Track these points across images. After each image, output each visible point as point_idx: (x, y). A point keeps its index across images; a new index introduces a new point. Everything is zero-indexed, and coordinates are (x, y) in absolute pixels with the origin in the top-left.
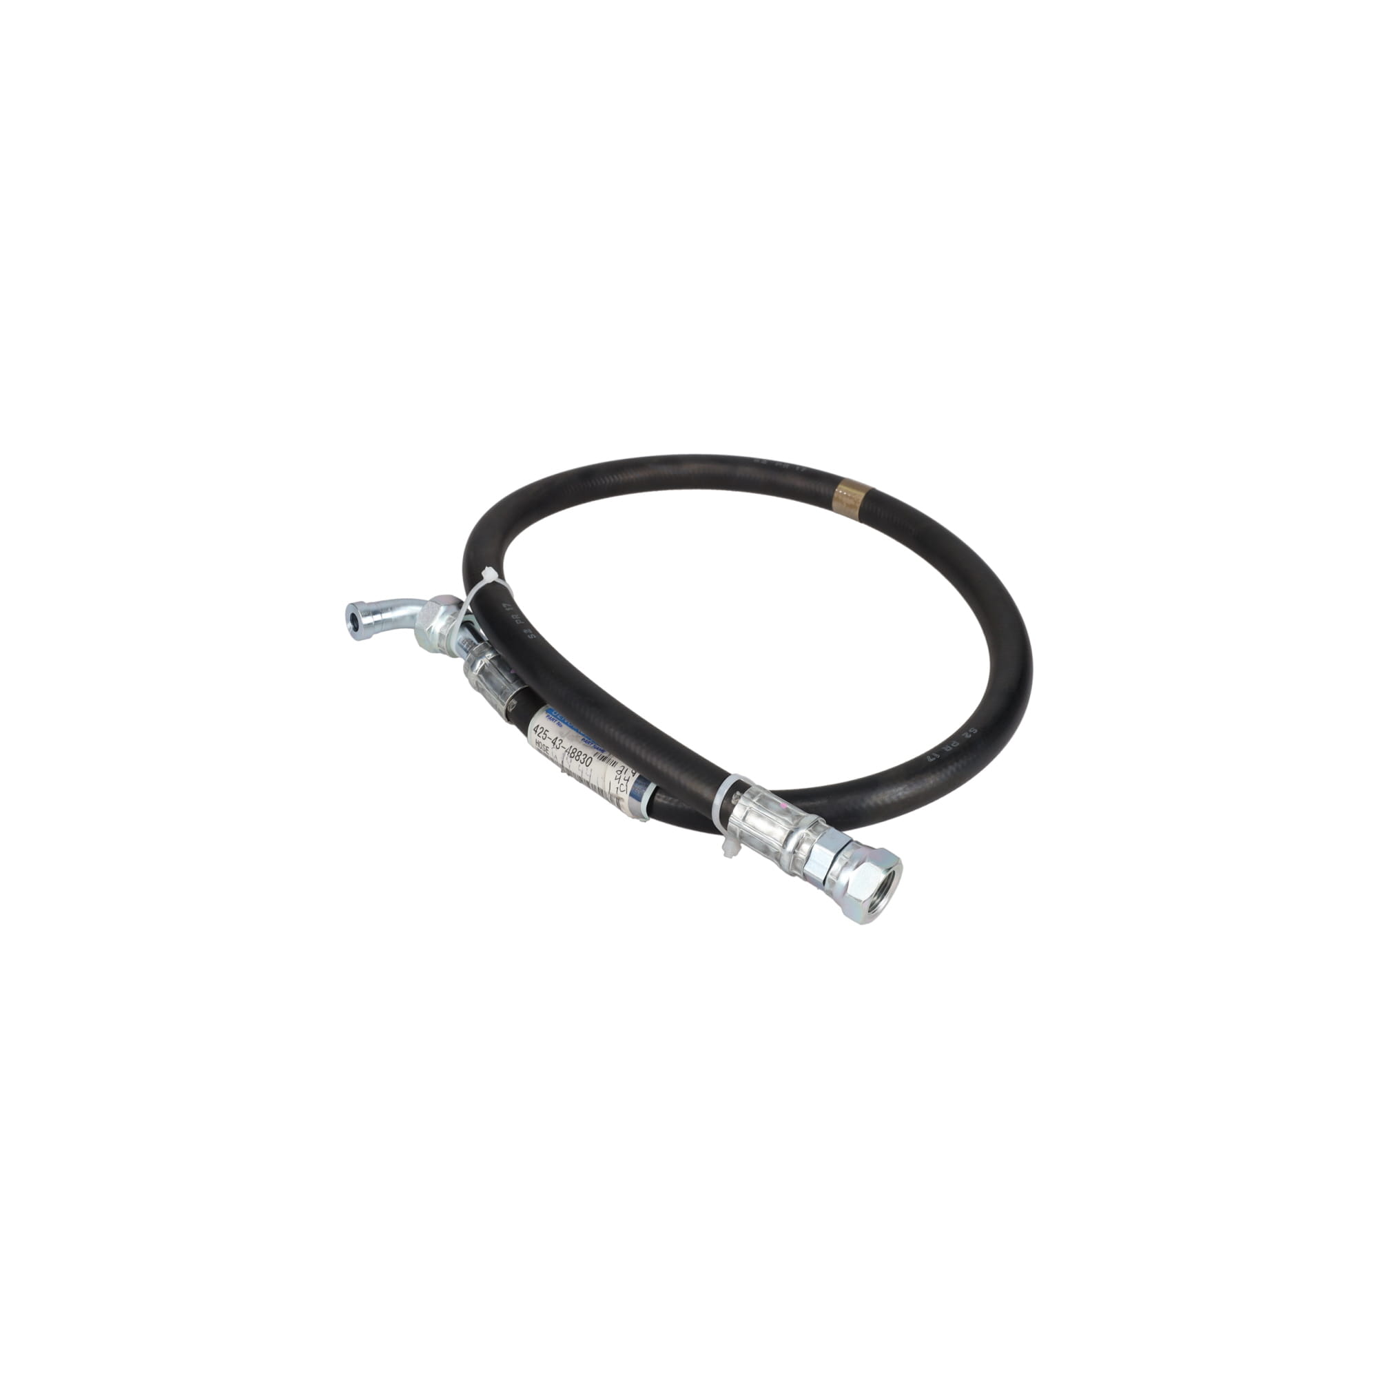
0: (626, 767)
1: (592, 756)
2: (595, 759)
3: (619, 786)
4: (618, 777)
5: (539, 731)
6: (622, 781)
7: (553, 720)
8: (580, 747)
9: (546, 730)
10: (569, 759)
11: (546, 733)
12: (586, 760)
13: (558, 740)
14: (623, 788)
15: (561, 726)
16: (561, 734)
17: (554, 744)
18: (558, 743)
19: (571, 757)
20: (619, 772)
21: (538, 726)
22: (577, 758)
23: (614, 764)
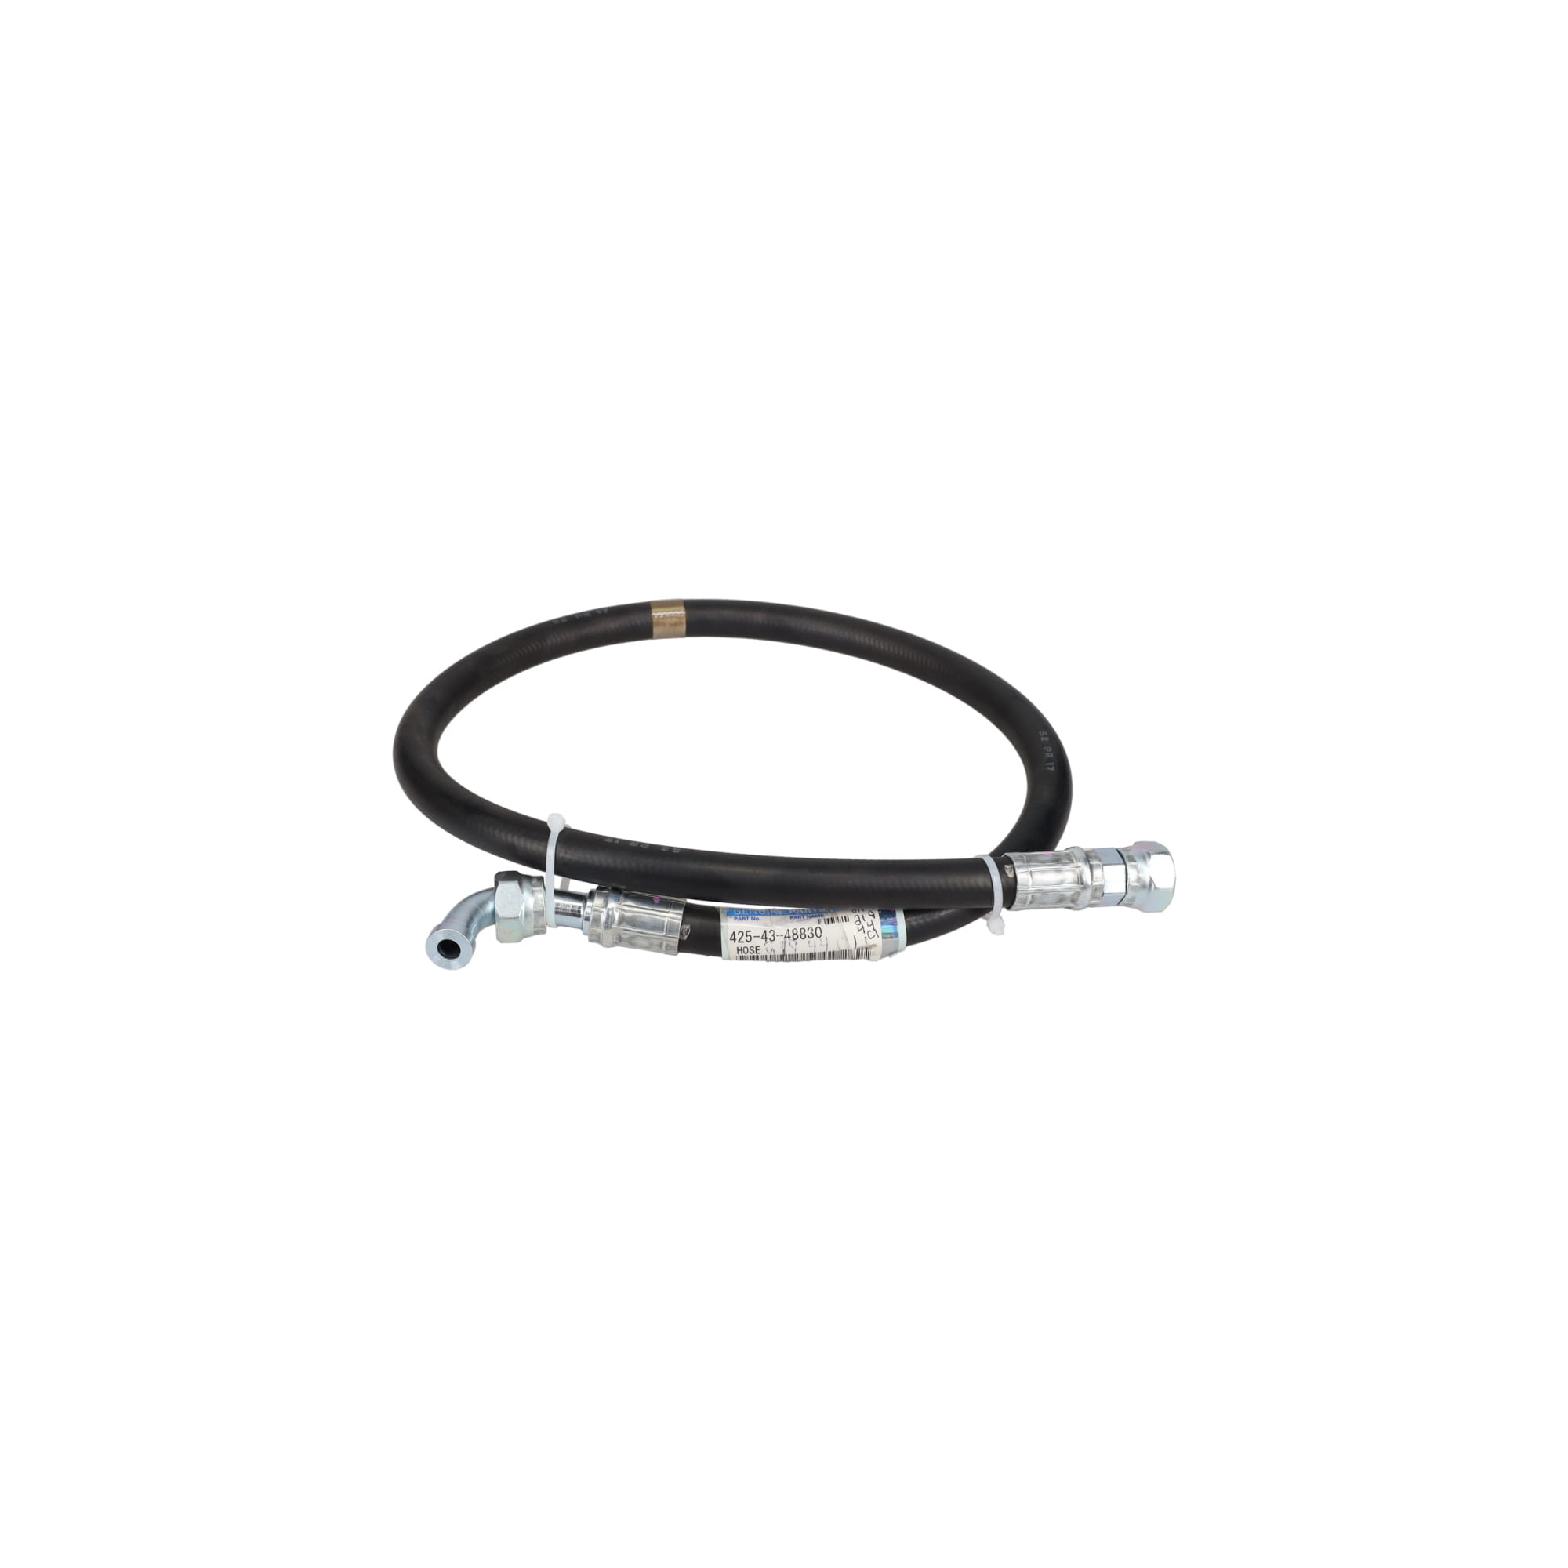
0: (860, 914)
1: (818, 925)
2: (823, 926)
3: (866, 934)
4: (860, 927)
5: (738, 937)
6: (867, 929)
7: (744, 918)
8: (796, 925)
9: (747, 932)
10: (793, 943)
11: (748, 933)
12: (814, 932)
13: (768, 933)
14: (872, 934)
15: (758, 919)
16: (765, 925)
17: (766, 938)
18: (769, 935)
19: (794, 939)
20: (858, 923)
21: (734, 933)
22: (803, 936)
23: (846, 919)
